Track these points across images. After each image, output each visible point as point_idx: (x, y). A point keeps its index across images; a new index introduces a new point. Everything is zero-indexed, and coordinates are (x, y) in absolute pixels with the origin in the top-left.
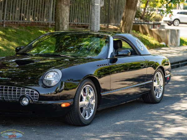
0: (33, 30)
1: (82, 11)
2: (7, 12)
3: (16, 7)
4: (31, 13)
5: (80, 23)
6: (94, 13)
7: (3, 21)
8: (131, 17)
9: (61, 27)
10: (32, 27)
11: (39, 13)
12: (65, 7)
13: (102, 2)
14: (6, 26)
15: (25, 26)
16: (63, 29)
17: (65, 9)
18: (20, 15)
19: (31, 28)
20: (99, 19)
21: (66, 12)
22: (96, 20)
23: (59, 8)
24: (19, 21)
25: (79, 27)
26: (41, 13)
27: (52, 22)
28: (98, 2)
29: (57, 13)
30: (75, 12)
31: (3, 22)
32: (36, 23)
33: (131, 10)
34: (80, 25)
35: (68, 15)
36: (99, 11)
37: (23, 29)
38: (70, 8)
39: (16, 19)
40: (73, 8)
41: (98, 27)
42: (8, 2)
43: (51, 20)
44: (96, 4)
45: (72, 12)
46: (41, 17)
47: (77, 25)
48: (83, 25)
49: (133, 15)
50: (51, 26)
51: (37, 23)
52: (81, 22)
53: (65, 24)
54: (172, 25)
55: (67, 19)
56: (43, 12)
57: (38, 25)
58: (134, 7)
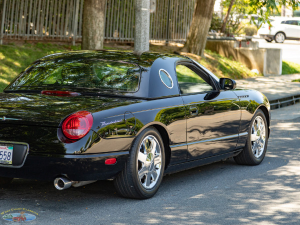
0: (46, 48)
1: (126, 19)
2: (5, 20)
3: (19, 12)
4: (43, 23)
5: (123, 39)
6: (140, 23)
8: (203, 29)
9: (91, 44)
10: (46, 45)
11: (56, 23)
12: (98, 12)
13: (152, 5)
14: (4, 43)
15: (35, 43)
16: (94, 48)
17: (98, 15)
18: (27, 25)
19: (44, 45)
20: (148, 32)
21: (100, 21)
22: (143, 33)
23: (88, 15)
24: (25, 35)
25: (121, 44)
26: (60, 21)
27: (77, 37)
28: (147, 6)
29: (84, 22)
30: (115, 21)
32: (51, 37)
33: (204, 18)
34: (123, 42)
35: (102, 25)
36: (148, 19)
37: (32, 47)
38: (107, 14)
39: (20, 32)
40: (111, 14)
41: (145, 44)
42: (7, 4)
44: (142, 9)
45: (110, 21)
46: (60, 29)
47: (117, 41)
48: (127, 41)
49: (206, 26)
50: (76, 43)
51: (53, 38)
52: (125, 37)
53: (98, 40)
54: (274, 41)
55: (100, 31)
56: (62, 20)
57: (55, 41)
58: (208, 12)
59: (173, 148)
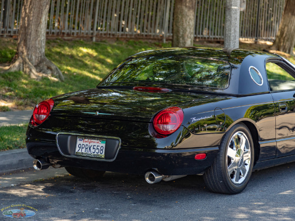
0: (138, 46)
1: (215, 17)
2: (98, 18)
3: (112, 10)
4: (135, 21)
5: (212, 37)
6: (230, 21)
7: (91, 32)
9: (181, 42)
10: (137, 42)
11: (148, 21)
12: (189, 10)
13: (243, 4)
14: (97, 41)
15: (127, 41)
16: (185, 45)
17: (188, 14)
18: (119, 23)
19: (135, 43)
20: (238, 30)
21: (190, 19)
22: (232, 31)
23: (179, 13)
24: (118, 32)
25: (211, 42)
26: (152, 19)
27: (168, 34)
28: (237, 5)
29: (175, 20)
30: (205, 19)
31: (92, 34)
32: (143, 35)
33: (294, 17)
34: (213, 40)
35: (192, 23)
36: (238, 17)
37: (123, 44)
38: (197, 13)
39: (112, 30)
40: (201, 12)
41: (235, 42)
42: (100, 3)
43: (167, 30)
44: (233, 7)
45: (200, 19)
46: (151, 26)
47: (207, 39)
48: (217, 38)
50: (167, 40)
52: (214, 35)
53: (188, 37)
55: (190, 29)
56: (154, 18)
57: (147, 39)
59: (262, 145)
